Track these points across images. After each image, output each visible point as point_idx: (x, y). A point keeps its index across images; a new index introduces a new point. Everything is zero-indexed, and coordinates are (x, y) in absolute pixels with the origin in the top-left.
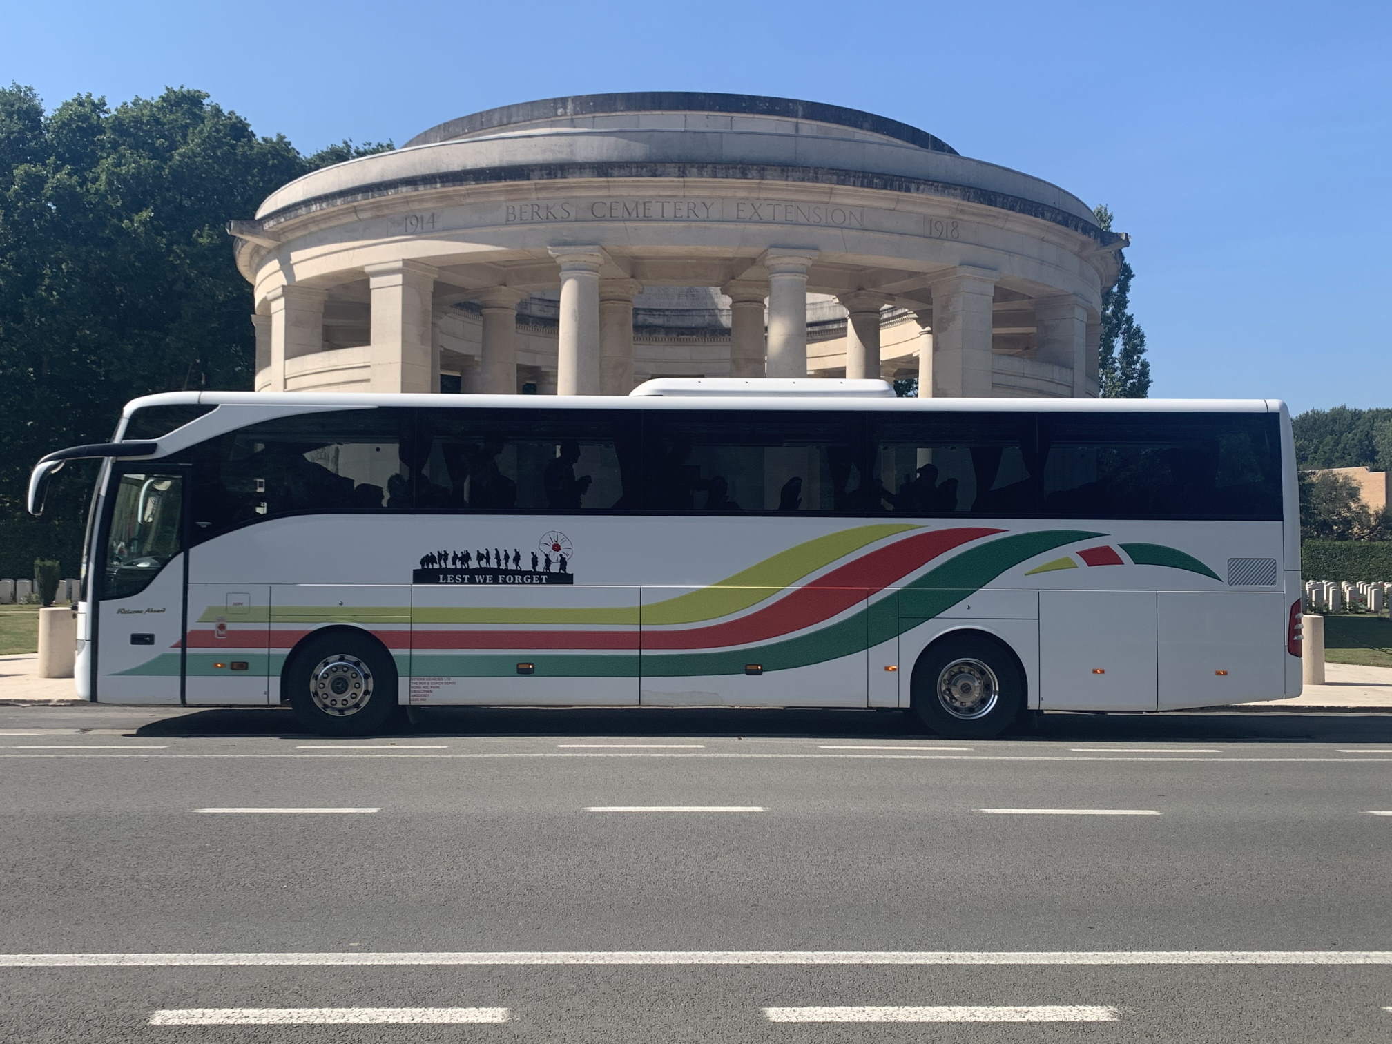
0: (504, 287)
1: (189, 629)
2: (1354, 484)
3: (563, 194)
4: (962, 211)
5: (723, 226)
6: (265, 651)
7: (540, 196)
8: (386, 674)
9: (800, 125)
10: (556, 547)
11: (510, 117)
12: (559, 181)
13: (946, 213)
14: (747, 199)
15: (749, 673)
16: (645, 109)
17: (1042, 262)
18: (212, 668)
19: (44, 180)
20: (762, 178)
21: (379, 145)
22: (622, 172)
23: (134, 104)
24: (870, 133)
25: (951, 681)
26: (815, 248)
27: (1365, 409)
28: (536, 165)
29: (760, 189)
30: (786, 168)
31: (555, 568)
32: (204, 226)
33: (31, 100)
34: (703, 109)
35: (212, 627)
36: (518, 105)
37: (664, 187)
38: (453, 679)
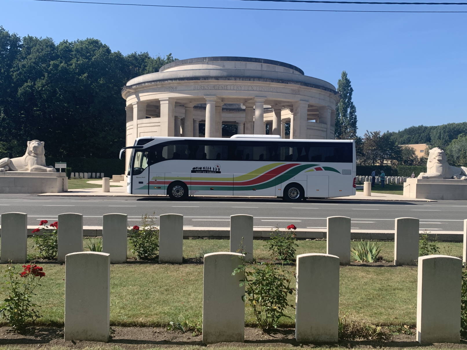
0: (190, 103)
1: (150, 181)
2: (414, 150)
3: (207, 83)
4: (300, 88)
5: (244, 91)
6: (164, 185)
7: (202, 84)
8: (186, 190)
9: (263, 65)
10: (218, 166)
11: (192, 61)
12: (207, 81)
13: (297, 88)
14: (250, 85)
15: (253, 190)
16: (225, 61)
17: (320, 99)
18: (153, 188)
19: (58, 66)
20: (254, 81)
21: (144, 53)
22: (221, 79)
23: (77, 41)
24: (279, 66)
25: (291, 192)
26: (266, 97)
27: (429, 126)
28: (201, 77)
29: (253, 83)
30: (260, 78)
31: (217, 170)
32: (101, 78)
33: (51, 41)
34: (239, 61)
35: (154, 180)
36: (194, 58)
37: (231, 82)
38: (198, 191)
